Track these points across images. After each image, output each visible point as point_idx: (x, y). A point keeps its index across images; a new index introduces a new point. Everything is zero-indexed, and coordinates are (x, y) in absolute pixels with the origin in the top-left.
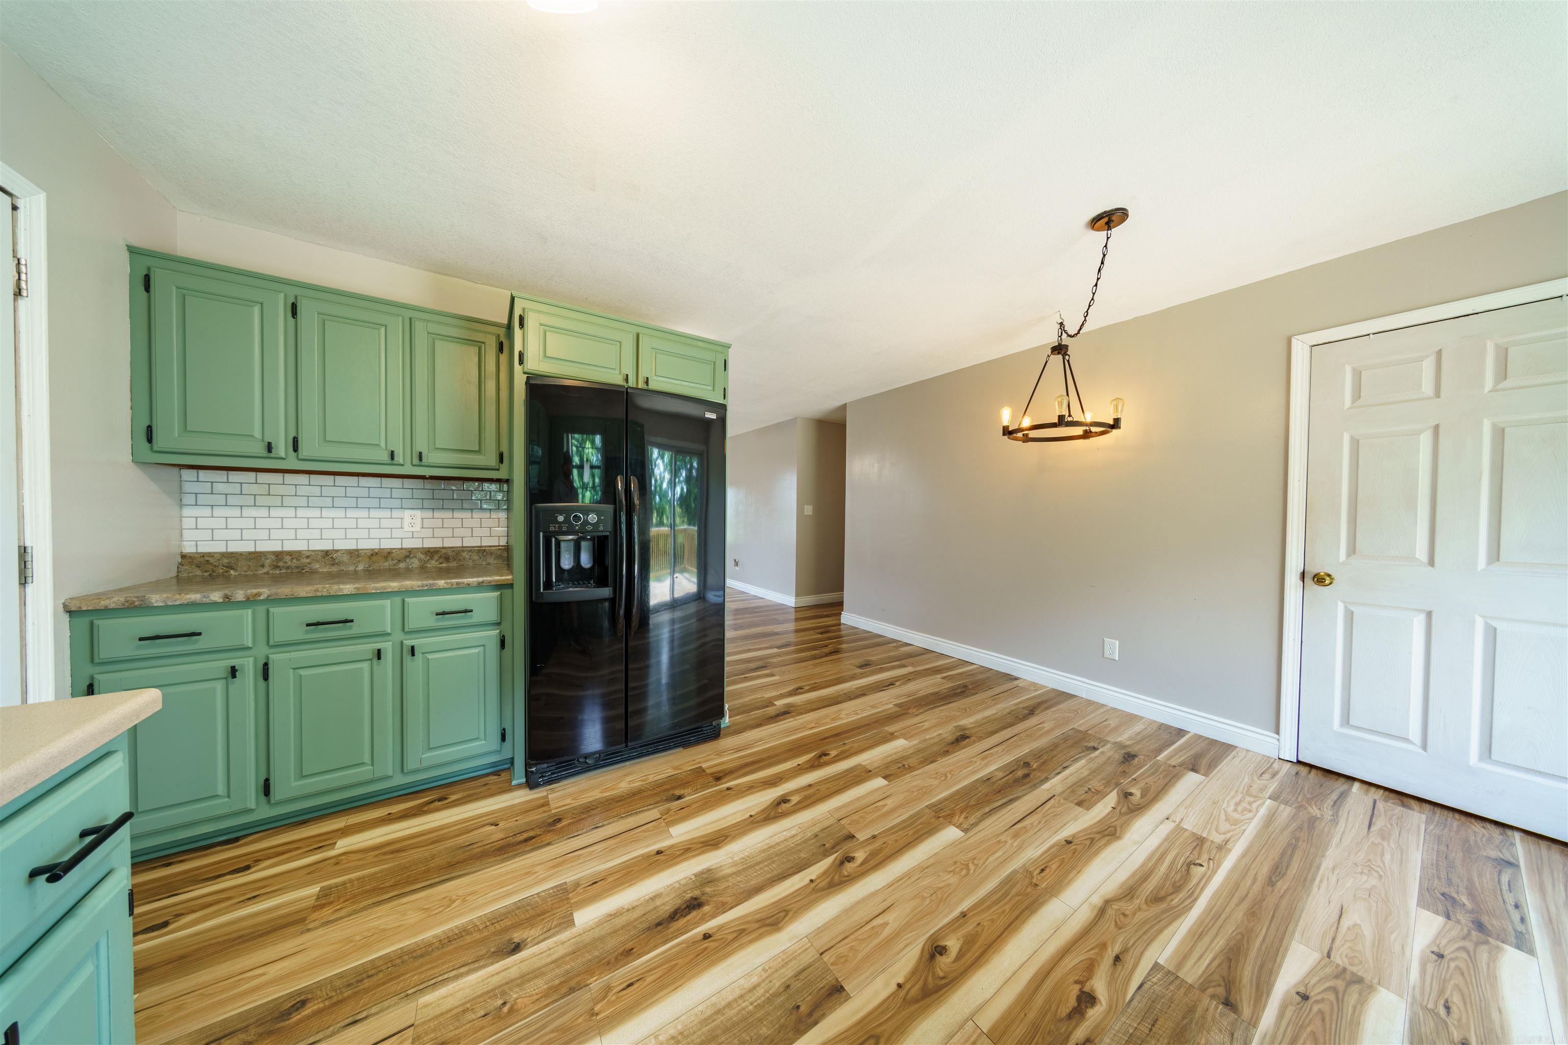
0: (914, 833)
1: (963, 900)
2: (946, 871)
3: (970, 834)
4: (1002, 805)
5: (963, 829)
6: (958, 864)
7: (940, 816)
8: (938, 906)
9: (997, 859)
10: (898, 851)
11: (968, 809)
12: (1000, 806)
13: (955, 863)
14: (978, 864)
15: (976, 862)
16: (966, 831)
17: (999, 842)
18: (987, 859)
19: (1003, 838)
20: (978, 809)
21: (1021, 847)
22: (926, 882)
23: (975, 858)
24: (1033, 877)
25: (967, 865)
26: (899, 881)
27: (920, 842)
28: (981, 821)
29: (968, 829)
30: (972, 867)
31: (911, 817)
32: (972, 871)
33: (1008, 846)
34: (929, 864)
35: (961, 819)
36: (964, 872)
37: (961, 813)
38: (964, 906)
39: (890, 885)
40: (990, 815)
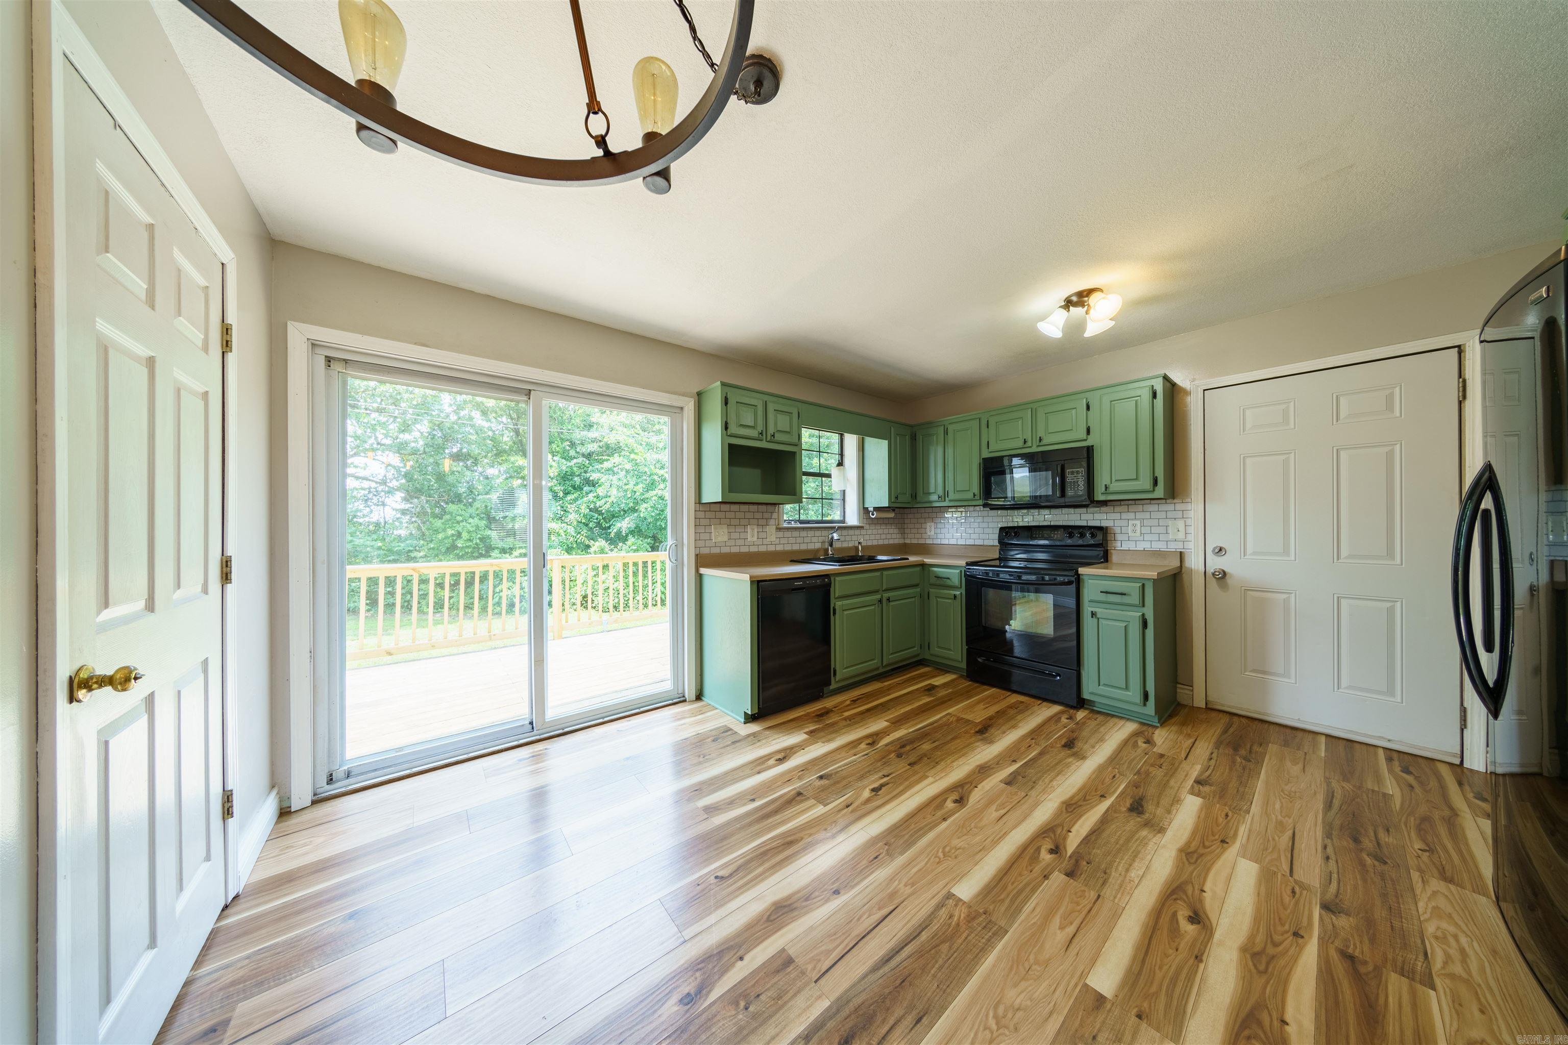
0: (1005, 887)
1: (946, 829)
2: (963, 849)
3: (944, 892)
4: (903, 948)
5: (953, 897)
6: (953, 856)
7: (984, 916)
8: (964, 824)
9: (917, 865)
10: (1013, 864)
11: (948, 936)
12: (906, 945)
13: (956, 857)
14: (935, 857)
15: (937, 860)
16: (950, 896)
17: (913, 884)
18: (926, 864)
19: (909, 890)
20: (936, 935)
21: (891, 880)
22: (978, 839)
23: (938, 863)
24: (887, 850)
25: (944, 855)
26: (1000, 838)
27: (995, 876)
28: (932, 913)
29: (948, 898)
30: (941, 855)
31: (1019, 910)
32: (941, 850)
33: (905, 880)
34: (980, 854)
35: (957, 914)
36: (947, 849)
37: (958, 925)
38: (944, 825)
39: (1006, 834)
40: (920, 925)
